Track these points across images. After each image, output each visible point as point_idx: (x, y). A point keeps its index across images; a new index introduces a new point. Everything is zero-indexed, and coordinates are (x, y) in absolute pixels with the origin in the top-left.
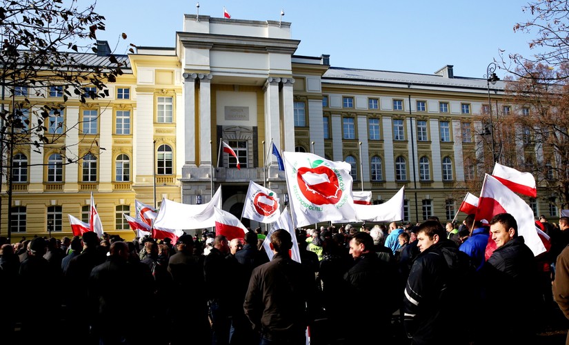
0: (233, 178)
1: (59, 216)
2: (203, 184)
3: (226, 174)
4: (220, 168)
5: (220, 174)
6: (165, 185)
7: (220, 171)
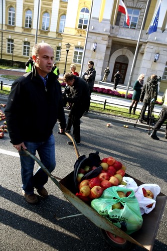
0: (123, 36)
1: (29, 48)
2: (100, 35)
3: (118, 31)
4: (116, 26)
5: (114, 31)
6: (81, 36)
7: (115, 28)
